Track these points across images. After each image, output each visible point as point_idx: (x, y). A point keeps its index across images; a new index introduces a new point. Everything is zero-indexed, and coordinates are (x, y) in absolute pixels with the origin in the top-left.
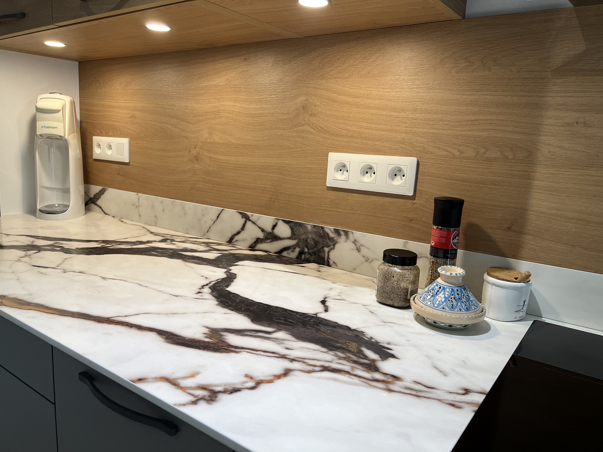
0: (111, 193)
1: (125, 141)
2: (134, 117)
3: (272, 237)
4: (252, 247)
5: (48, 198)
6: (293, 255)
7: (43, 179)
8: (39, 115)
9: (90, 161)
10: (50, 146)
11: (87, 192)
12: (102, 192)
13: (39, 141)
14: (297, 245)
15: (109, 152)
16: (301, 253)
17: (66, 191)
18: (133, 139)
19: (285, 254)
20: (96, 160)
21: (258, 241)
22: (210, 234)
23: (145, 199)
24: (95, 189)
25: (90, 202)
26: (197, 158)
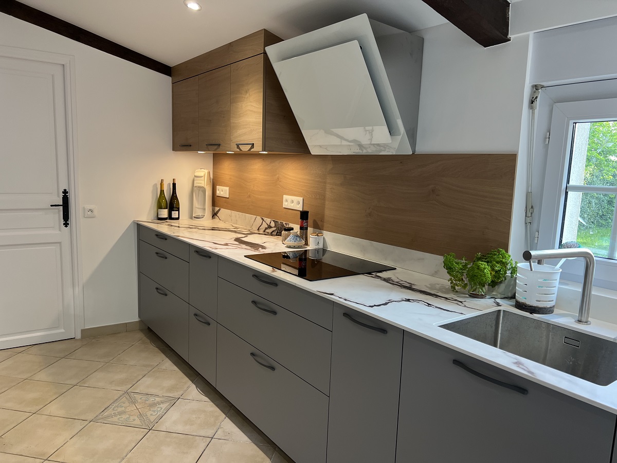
0: (222, 210)
1: (227, 188)
2: (231, 178)
3: (270, 227)
4: (264, 231)
5: (198, 212)
6: (275, 233)
7: (196, 204)
8: (195, 178)
9: (215, 196)
10: (199, 191)
11: (213, 210)
12: (219, 210)
13: (195, 189)
14: (276, 230)
15: (222, 193)
16: (277, 232)
17: (204, 209)
18: (230, 188)
19: (273, 233)
20: (218, 196)
21: (266, 229)
22: (253, 227)
23: (234, 213)
24: (217, 209)
25: (214, 215)
26: (249, 196)
